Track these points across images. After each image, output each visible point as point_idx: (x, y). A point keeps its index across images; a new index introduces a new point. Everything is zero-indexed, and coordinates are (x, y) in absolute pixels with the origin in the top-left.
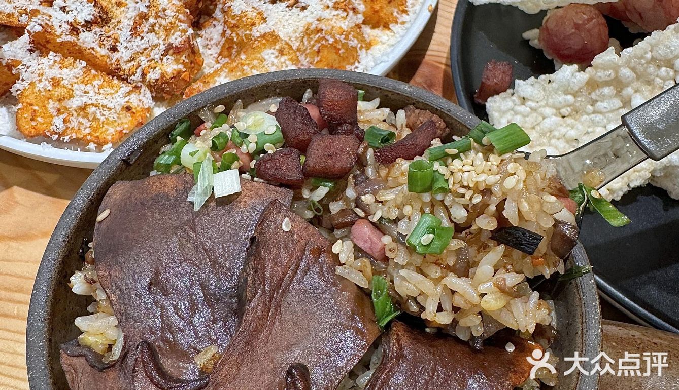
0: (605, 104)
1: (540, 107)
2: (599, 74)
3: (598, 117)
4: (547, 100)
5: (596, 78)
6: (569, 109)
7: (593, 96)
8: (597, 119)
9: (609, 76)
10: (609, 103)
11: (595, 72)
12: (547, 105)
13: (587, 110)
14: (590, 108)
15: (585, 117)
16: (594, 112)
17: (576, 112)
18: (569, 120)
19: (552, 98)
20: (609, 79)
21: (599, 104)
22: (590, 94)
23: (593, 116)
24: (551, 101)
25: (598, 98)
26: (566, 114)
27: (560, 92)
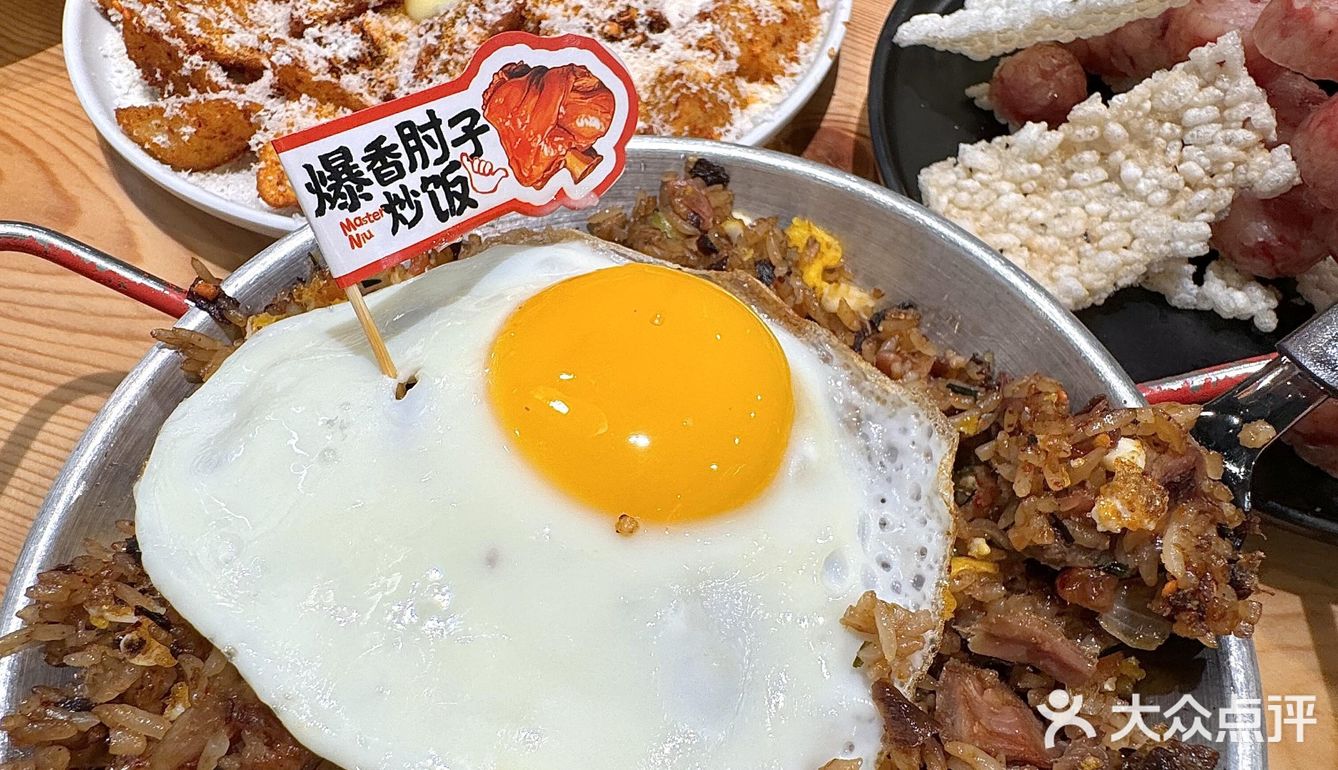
0: (1085, 176)
1: (994, 181)
2: (1078, 132)
3: (1073, 194)
4: (1003, 172)
5: (1073, 138)
6: (1034, 183)
7: (1069, 164)
8: (1074, 196)
9: (1092, 135)
10: (1089, 173)
11: (1072, 130)
12: (1003, 178)
13: (1060, 185)
14: (1063, 181)
15: (1055, 194)
16: (1068, 187)
17: (1044, 187)
18: (1034, 198)
19: (1011, 168)
20: (1092, 139)
21: (1076, 175)
22: (1063, 162)
23: (1067, 192)
24: (1009, 172)
25: (1074, 167)
26: (1031, 189)
27: (1022, 161)
